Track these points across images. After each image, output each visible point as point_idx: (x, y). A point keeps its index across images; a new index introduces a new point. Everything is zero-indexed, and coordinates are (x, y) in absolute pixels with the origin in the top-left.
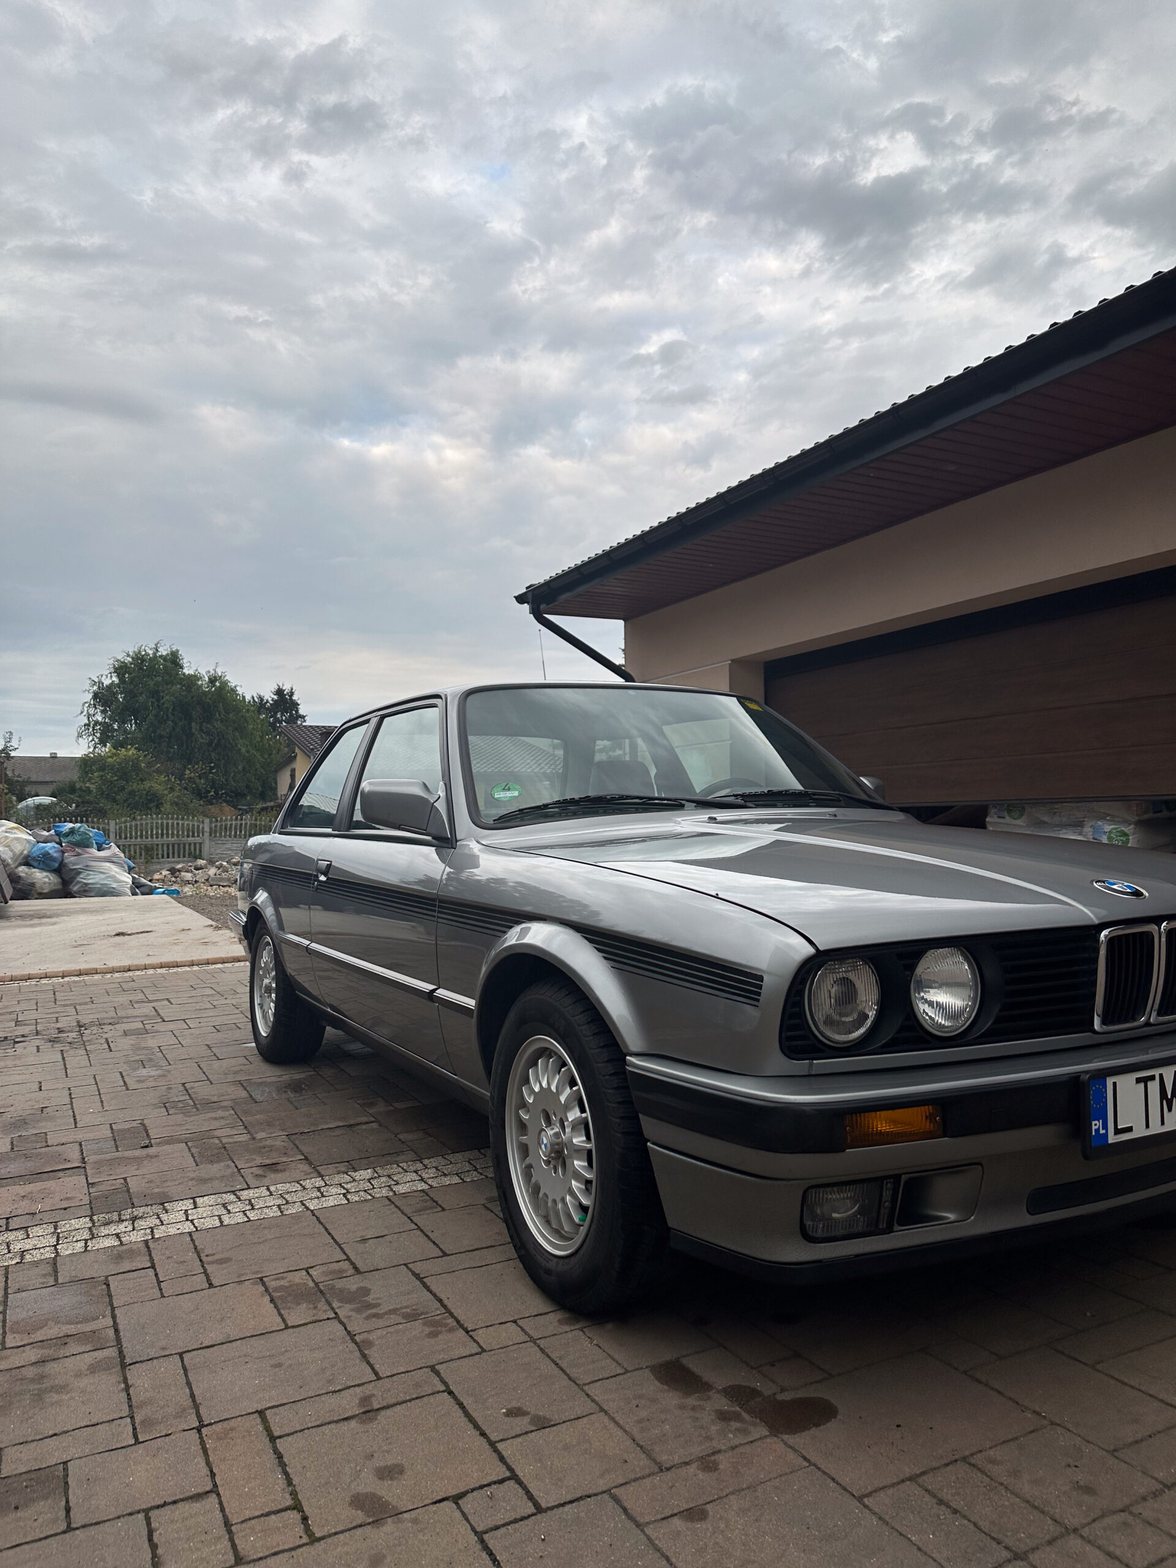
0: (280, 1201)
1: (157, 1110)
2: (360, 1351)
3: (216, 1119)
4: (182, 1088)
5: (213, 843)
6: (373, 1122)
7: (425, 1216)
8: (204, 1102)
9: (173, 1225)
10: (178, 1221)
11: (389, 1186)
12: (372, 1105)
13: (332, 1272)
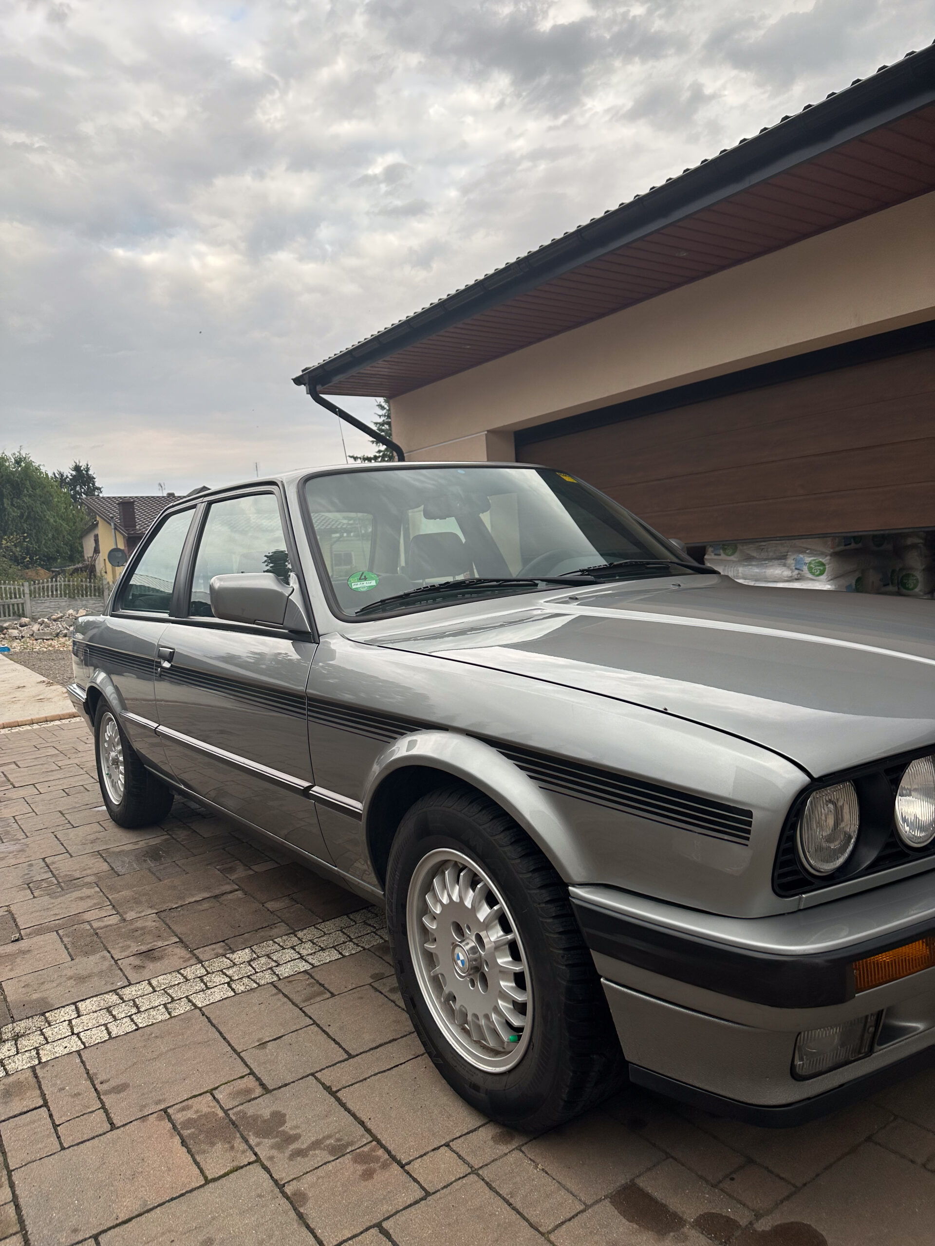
0: (165, 999)
1: (22, 893)
2: (295, 1209)
3: (81, 898)
4: (43, 864)
5: (34, 603)
6: (237, 890)
7: (317, 1005)
8: (67, 879)
9: (59, 1042)
10: (63, 1036)
11: (271, 968)
12: (232, 870)
13: (239, 1093)
